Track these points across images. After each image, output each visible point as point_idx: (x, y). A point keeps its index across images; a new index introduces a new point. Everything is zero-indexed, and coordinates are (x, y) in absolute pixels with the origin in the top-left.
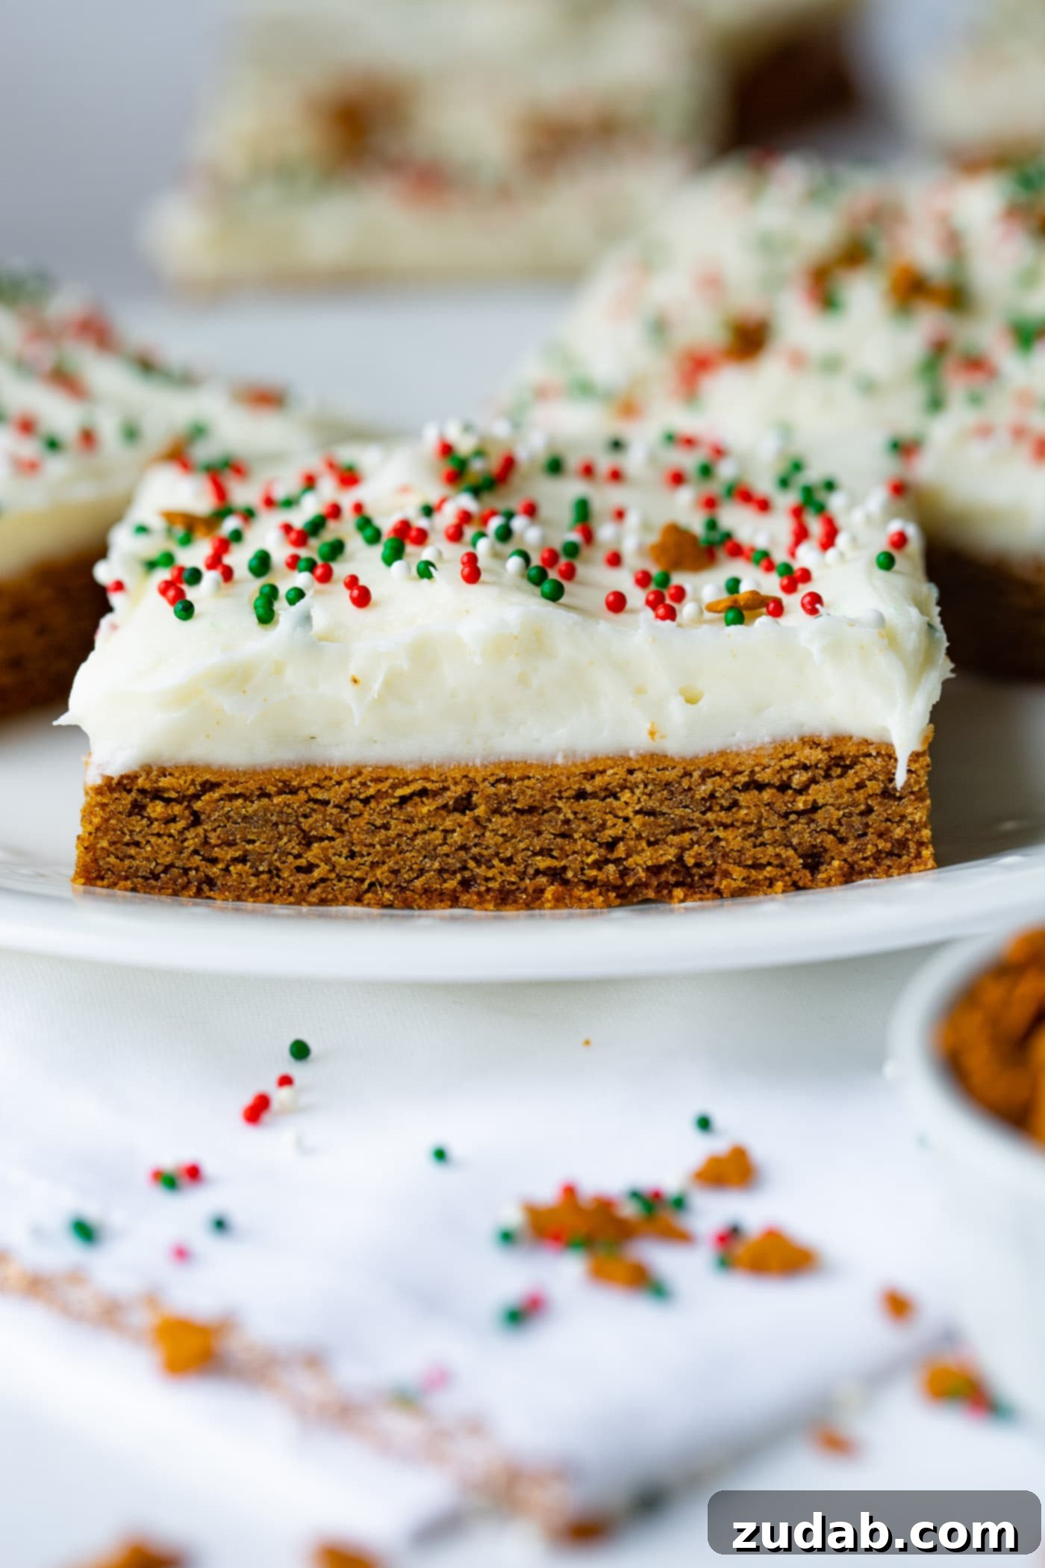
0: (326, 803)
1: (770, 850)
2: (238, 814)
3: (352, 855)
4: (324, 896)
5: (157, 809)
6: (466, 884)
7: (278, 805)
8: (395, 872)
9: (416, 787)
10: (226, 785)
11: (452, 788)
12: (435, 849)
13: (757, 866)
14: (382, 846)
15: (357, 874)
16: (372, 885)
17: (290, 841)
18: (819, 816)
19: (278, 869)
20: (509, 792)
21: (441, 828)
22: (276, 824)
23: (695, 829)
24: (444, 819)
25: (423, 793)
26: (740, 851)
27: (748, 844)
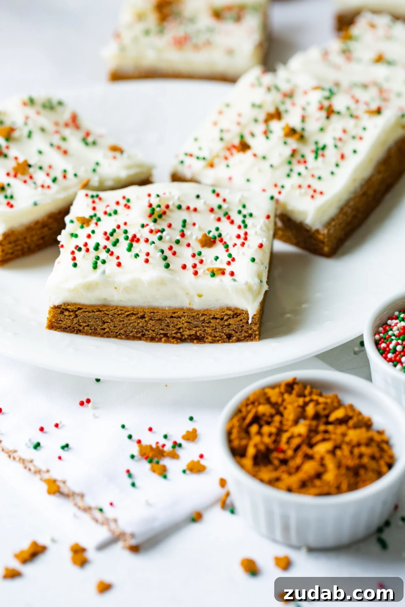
0: (108, 314)
1: (218, 333)
2: (87, 315)
3: (115, 327)
4: (108, 336)
5: (67, 313)
6: (143, 335)
7: (96, 314)
8: (125, 331)
9: (131, 312)
10: (84, 309)
11: (140, 313)
12: (135, 327)
13: (215, 337)
14: (122, 325)
15: (116, 331)
16: (120, 334)
17: (99, 322)
18: (231, 326)
19: (96, 329)
20: (154, 315)
21: (137, 322)
22: (96, 319)
23: (200, 327)
24: (138, 320)
25: (133, 314)
26: (211, 333)
27: (213, 332)
